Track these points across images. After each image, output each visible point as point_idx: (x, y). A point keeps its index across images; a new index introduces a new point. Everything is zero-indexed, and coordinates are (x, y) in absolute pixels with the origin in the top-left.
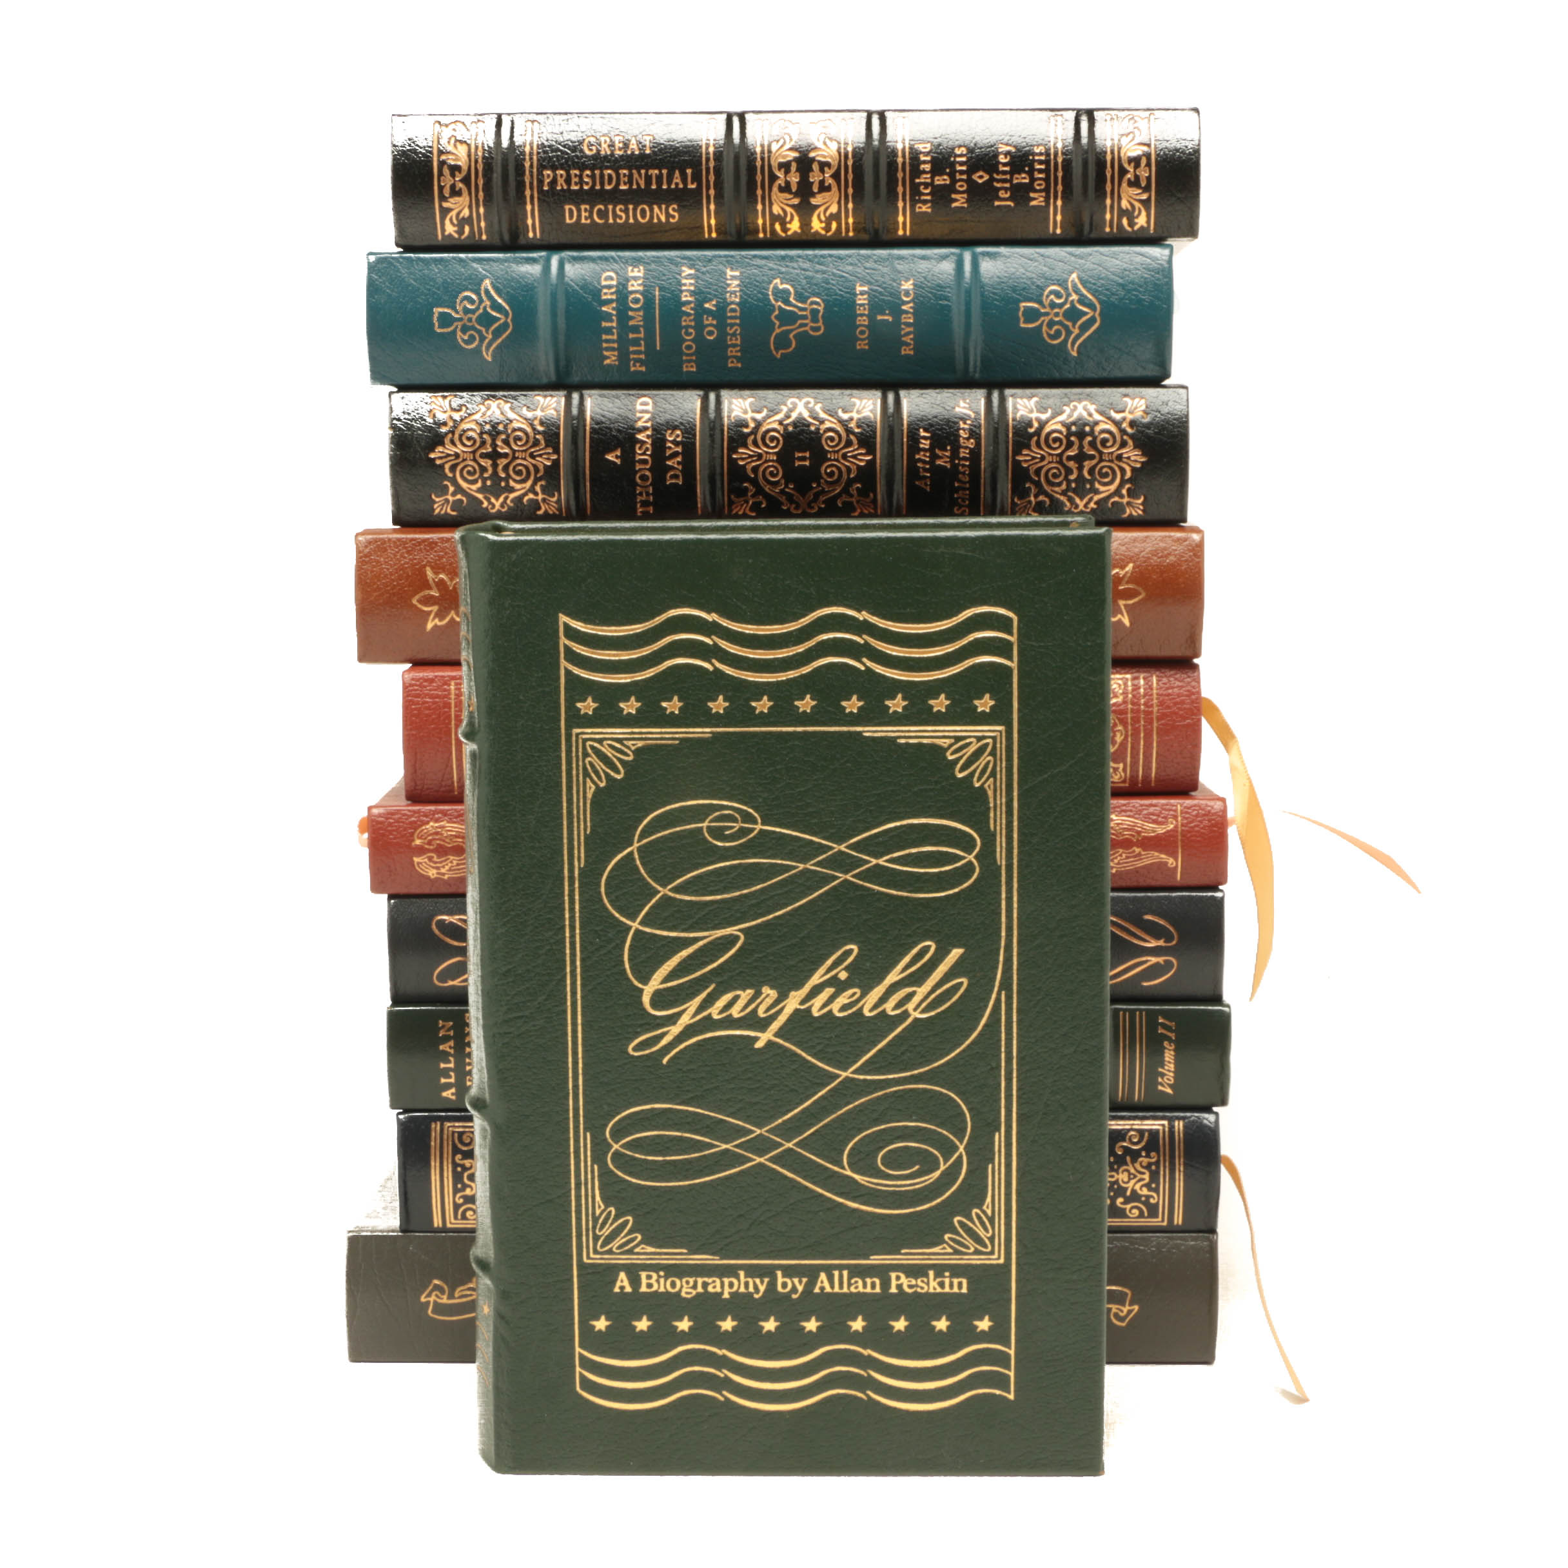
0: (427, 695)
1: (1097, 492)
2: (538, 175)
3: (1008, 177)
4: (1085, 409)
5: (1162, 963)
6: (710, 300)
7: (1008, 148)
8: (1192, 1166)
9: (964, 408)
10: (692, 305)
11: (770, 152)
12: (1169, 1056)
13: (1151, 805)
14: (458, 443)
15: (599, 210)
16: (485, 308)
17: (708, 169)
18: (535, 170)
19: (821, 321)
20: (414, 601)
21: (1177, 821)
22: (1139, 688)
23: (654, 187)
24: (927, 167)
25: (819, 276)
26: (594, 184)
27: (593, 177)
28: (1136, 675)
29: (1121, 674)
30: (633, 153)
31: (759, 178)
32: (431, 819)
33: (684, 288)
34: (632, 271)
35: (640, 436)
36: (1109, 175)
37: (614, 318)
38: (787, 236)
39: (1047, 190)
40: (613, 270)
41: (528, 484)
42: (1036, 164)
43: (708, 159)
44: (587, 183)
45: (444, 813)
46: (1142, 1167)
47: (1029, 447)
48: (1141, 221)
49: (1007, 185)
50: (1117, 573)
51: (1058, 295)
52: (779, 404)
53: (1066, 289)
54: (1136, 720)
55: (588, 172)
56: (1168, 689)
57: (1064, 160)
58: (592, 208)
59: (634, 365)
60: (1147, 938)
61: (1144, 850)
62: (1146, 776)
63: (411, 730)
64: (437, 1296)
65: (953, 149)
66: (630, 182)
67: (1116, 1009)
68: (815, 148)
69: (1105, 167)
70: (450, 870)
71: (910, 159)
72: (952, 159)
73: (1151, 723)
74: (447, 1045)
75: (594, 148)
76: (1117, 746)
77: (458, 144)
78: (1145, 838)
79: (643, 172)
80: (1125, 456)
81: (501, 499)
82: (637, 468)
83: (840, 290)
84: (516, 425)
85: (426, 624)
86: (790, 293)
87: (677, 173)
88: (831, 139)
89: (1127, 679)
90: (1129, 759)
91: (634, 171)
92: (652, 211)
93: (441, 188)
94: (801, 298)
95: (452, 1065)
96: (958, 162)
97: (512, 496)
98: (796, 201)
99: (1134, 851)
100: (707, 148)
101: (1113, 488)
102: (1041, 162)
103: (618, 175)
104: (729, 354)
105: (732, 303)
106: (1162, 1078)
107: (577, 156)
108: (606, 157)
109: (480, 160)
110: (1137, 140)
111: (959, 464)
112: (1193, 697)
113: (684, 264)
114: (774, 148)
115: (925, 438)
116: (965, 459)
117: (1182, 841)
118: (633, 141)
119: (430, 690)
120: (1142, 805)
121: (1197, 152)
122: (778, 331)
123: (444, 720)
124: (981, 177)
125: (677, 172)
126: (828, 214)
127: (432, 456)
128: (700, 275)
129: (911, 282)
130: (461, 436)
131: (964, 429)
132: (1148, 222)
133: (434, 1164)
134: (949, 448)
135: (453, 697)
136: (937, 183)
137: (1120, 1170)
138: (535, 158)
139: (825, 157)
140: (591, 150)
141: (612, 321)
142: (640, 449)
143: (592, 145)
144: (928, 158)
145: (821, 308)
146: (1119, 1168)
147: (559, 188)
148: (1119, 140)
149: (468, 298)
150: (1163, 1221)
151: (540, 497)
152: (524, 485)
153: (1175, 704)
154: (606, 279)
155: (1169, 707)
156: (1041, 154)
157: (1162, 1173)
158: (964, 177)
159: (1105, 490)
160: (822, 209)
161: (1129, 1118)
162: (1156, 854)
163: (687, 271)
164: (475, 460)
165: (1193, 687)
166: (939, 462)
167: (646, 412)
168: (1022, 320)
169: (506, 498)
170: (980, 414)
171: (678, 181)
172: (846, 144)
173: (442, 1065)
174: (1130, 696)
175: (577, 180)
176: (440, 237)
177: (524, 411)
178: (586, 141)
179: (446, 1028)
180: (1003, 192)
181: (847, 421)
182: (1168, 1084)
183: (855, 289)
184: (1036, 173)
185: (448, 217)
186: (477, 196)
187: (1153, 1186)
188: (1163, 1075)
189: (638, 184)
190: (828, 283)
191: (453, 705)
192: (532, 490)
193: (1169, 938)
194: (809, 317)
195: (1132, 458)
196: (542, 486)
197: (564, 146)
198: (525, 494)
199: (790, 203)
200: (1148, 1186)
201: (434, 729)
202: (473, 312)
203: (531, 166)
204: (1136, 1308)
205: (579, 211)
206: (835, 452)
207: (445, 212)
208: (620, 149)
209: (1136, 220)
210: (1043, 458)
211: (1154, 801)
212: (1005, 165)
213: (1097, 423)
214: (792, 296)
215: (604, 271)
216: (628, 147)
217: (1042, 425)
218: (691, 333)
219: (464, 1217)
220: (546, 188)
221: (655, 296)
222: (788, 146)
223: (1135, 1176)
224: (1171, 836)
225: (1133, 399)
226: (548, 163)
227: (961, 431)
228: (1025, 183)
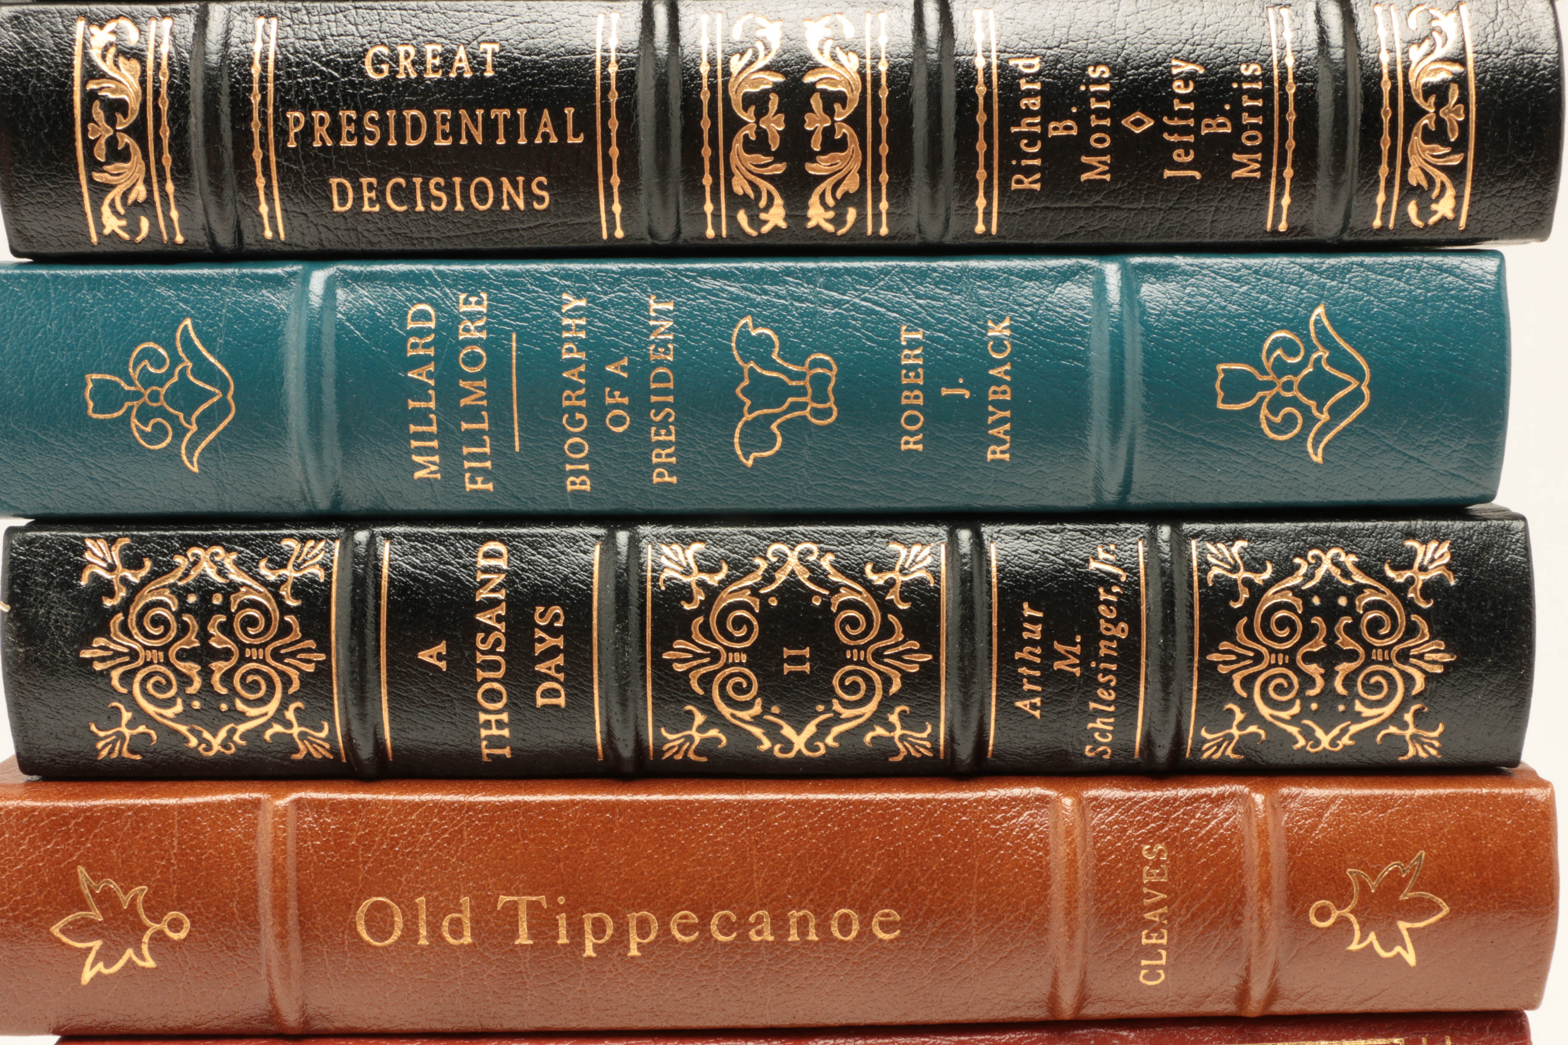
1: (1358, 718)
2: (276, 120)
3: (1191, 122)
4: (1336, 563)
6: (618, 358)
7: (1189, 67)
9: (1105, 561)
10: (582, 368)
11: (727, 73)
14: (135, 631)
15: (397, 187)
16: (183, 373)
17: (606, 107)
18: (271, 111)
19: (832, 398)
20: (55, 930)
23: (501, 142)
24: (1035, 103)
25: (829, 311)
26: (385, 137)
27: (382, 123)
30: (460, 76)
31: (705, 124)
33: (566, 335)
34: (466, 302)
35: (483, 618)
36: (1386, 120)
37: (431, 392)
38: (760, 235)
39: (1265, 149)
40: (429, 301)
41: (272, 707)
42: (1245, 98)
43: (606, 89)
44: (372, 136)
47: (1231, 637)
48: (1444, 208)
49: (1191, 139)
50: (1396, 870)
51: (1290, 348)
52: (753, 554)
53: (1306, 338)
55: (374, 114)
57: (1299, 90)
58: (383, 183)
59: (473, 481)
65: (1084, 69)
66: (455, 133)
68: (816, 66)
69: (1380, 104)
71: (1000, 87)
72: (1083, 88)
75: (385, 67)
77: (121, 60)
79: (480, 112)
80: (1413, 652)
81: (223, 734)
82: (479, 679)
83: (869, 339)
84: (245, 596)
85: (80, 972)
86: (772, 345)
87: (546, 116)
88: (846, 49)
91: (462, 112)
92: (498, 189)
93: (89, 145)
94: (792, 353)
96: (1094, 94)
97: (242, 728)
98: (779, 169)
100: (605, 67)
101: (1388, 710)
102: (1253, 94)
103: (431, 120)
104: (655, 460)
105: (660, 363)
107: (352, 83)
108: (408, 82)
109: (164, 90)
110: (1439, 53)
111: (1097, 670)
113: (565, 288)
114: (736, 64)
115: (1033, 620)
116: (1108, 659)
118: (461, 53)
121: (1557, 74)
122: (748, 417)
124: (1138, 123)
125: (546, 112)
126: (839, 194)
127: (86, 654)
128: (597, 309)
129: (1006, 323)
130: (141, 616)
131: (1107, 603)
132: (1457, 210)
134: (1078, 639)
136: (1052, 133)
138: (270, 86)
139: (835, 83)
140: (379, 71)
141: (428, 399)
142: (484, 641)
143: (382, 62)
144: (1037, 86)
145: (833, 374)
147: (317, 144)
148: (1405, 53)
149: (146, 354)
151: (296, 730)
152: (263, 710)
154: (415, 318)
156: (1253, 79)
158: (1107, 122)
159: (1372, 715)
160: (827, 185)
163: (572, 302)
164: (167, 663)
166: (1058, 665)
167: (498, 570)
168: (1221, 394)
169: (232, 732)
170: (1136, 574)
171: (549, 130)
172: (876, 58)
175: (352, 129)
176: (94, 239)
177: (263, 569)
178: (370, 54)
180: (1181, 151)
181: (880, 587)
183: (899, 337)
184: (1245, 115)
185: (107, 201)
186: (158, 161)
189: (470, 136)
190: (847, 326)
192: (279, 717)
194: (810, 391)
195: (1428, 657)
196: (297, 710)
197: (327, 64)
198: (267, 725)
199: (767, 171)
202: (160, 381)
203: (264, 103)
205: (358, 189)
206: (859, 648)
207: (100, 190)
208: (435, 69)
209: (1434, 207)
210: (1258, 658)
212: (1184, 99)
213: (1359, 589)
214: (777, 350)
215: (412, 300)
216: (451, 66)
217: (1257, 592)
218: (581, 422)
220: (292, 145)
221: (510, 350)
222: (760, 63)
225: (1425, 542)
226: (297, 96)
227: (1102, 608)
228: (1224, 134)
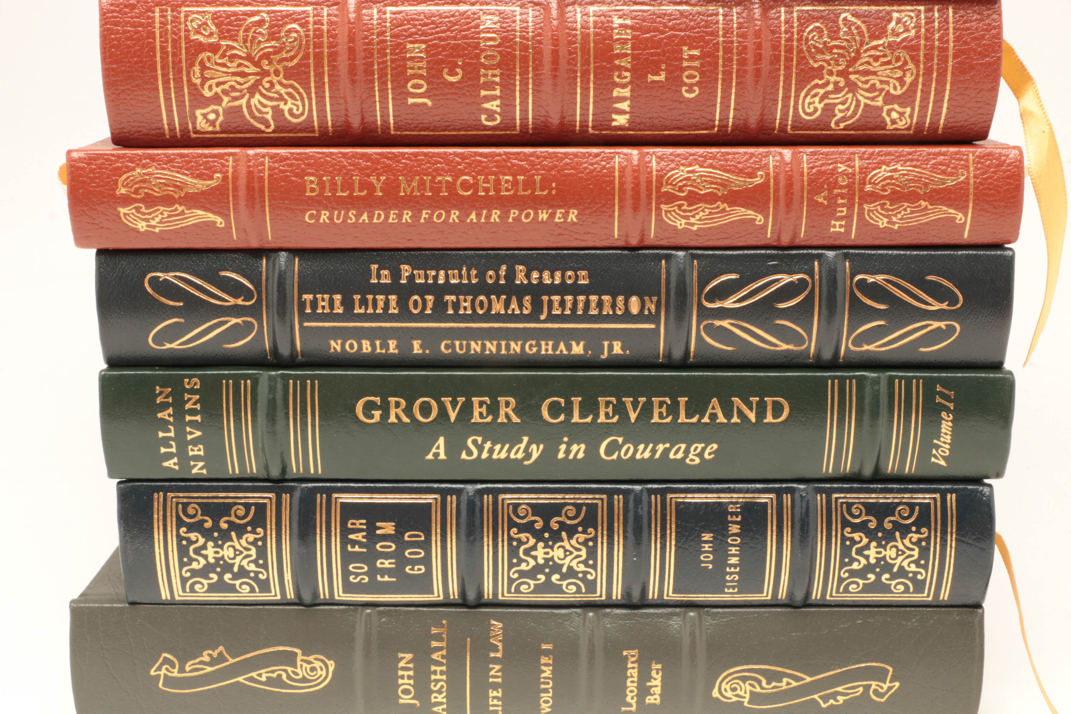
0: (129, 22)
5: (944, 327)
8: (964, 542)
12: (946, 427)
13: (940, 154)
21: (968, 172)
22: (934, 21)
28: (930, 6)
29: (912, 5)
32: (138, 165)
45: (152, 158)
46: (912, 543)
54: (929, 58)
56: (965, 22)
60: (929, 300)
61: (931, 205)
62: (934, 124)
63: (111, 63)
64: (167, 669)
67: (891, 377)
70: (160, 222)
73: (946, 61)
74: (166, 413)
76: (905, 88)
78: (934, 190)
89: (920, 11)
90: (917, 103)
95: (172, 434)
99: (920, 206)
106: (937, 451)
112: (994, 31)
117: (975, 194)
119: (132, 18)
120: (929, 154)
123: (148, 52)
133: (158, 536)
135: (157, 25)
137: (888, 547)
146: (887, 543)
150: (928, 596)
153: (975, 39)
155: (966, 43)
157: (932, 549)
161: (899, 491)
162: (945, 208)
165: (994, 20)
173: (161, 434)
174: (923, 30)
179: (164, 395)
182: (942, 456)
187: (922, 562)
188: (937, 447)
191: (158, 35)
193: (953, 300)
200: (917, 562)
201: (136, 63)
204: (897, 684)
211: (944, 149)
219: (192, 590)
223: (904, 553)
224: (961, 189)
